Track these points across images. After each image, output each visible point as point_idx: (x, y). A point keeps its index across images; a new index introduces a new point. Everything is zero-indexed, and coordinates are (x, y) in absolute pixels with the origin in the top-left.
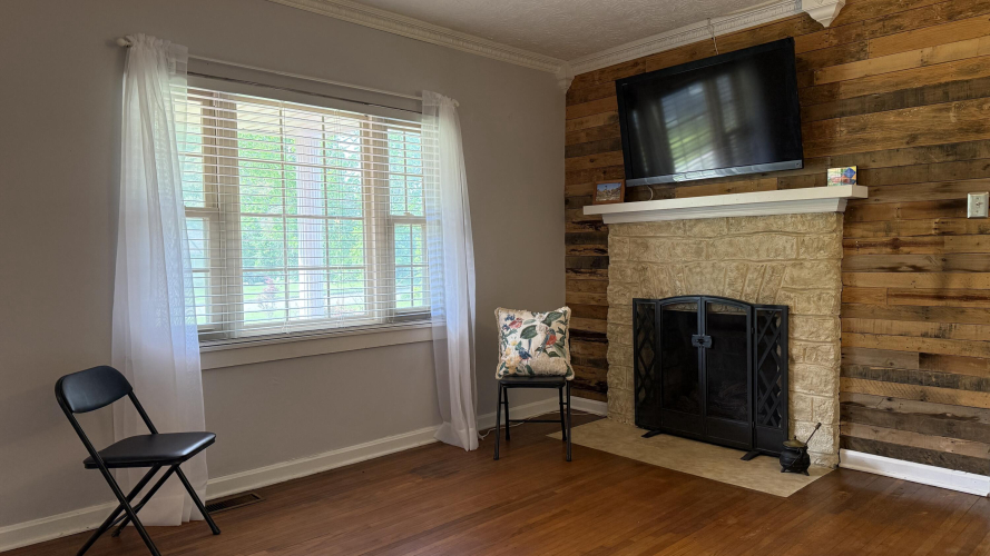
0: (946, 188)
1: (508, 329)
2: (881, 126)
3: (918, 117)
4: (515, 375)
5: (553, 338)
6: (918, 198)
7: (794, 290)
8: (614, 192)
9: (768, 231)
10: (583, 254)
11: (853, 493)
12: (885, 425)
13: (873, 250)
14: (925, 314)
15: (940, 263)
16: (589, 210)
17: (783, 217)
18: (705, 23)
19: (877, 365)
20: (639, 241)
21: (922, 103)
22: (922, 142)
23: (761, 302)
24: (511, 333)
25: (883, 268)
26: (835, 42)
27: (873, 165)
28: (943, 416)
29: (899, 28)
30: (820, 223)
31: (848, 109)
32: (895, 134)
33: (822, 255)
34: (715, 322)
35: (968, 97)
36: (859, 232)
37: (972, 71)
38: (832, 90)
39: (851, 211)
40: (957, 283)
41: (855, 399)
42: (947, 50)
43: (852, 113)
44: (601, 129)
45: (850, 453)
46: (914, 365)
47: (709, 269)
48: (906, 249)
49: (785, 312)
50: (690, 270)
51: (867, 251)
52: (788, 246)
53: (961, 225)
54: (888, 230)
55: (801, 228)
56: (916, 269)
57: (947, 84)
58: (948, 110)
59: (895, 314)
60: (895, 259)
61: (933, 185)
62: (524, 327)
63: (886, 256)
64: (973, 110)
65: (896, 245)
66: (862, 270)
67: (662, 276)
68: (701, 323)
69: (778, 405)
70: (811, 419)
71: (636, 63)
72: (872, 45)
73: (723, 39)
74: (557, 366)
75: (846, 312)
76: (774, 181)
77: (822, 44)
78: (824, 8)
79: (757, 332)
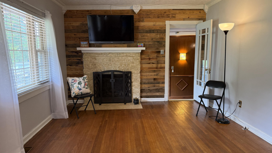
0: (157, 49)
1: (73, 83)
2: (147, 36)
3: (153, 35)
4: (77, 95)
5: (86, 84)
6: (153, 50)
7: (132, 68)
8: (86, 44)
9: (126, 56)
10: (73, 61)
12: (148, 92)
13: (146, 60)
14: (154, 71)
15: (157, 62)
16: (78, 49)
17: (130, 53)
18: (110, 6)
19: (146, 81)
20: (93, 57)
21: (154, 33)
22: (154, 40)
23: (125, 71)
24: (74, 84)
25: (147, 63)
26: (138, 17)
27: (146, 44)
28: (157, 89)
29: (149, 17)
30: (137, 55)
31: (141, 32)
32: (149, 38)
33: (138, 61)
34: (115, 76)
35: (161, 33)
36: (143, 56)
37: (161, 28)
38: (138, 27)
39: (142, 51)
40: (159, 66)
41: (143, 88)
42: (158, 23)
43: (142, 33)
44: (77, 26)
45: (142, 99)
46: (153, 81)
47: (113, 64)
48: (151, 60)
49: (130, 73)
50: (108, 64)
51: (145, 60)
52: (131, 59)
53: (160, 56)
54: (148, 56)
55: (134, 56)
56: (153, 63)
57: (158, 30)
58: (158, 35)
59: (150, 72)
60: (149, 62)
61: (156, 48)
62: (78, 82)
63: (148, 61)
64: (162, 35)
65: (150, 59)
66: (144, 64)
67: (100, 66)
68: (112, 76)
69: (129, 92)
70: (136, 94)
71: (88, 11)
72: (145, 19)
73: (112, 10)
74: (88, 91)
75: (141, 72)
76: (126, 45)
77: (135, 17)
78: (137, 10)
79: (125, 77)
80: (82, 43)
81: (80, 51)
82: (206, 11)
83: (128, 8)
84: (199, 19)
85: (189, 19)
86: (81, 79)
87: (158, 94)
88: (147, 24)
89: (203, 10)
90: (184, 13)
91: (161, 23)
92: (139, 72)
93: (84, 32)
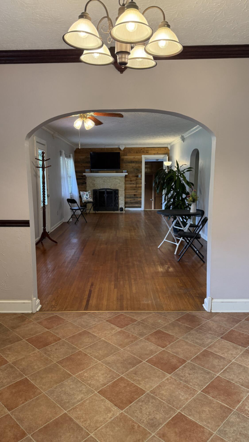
0: (136, 174)
2: (129, 165)
3: (133, 165)
4: (86, 202)
5: (90, 196)
6: (133, 175)
7: (119, 187)
8: (89, 171)
9: (115, 179)
10: (80, 182)
11: (127, 213)
12: (130, 204)
14: (134, 189)
15: (136, 183)
16: (84, 174)
17: (117, 177)
19: (129, 196)
20: (93, 180)
21: (134, 163)
22: (134, 168)
23: (114, 189)
24: (84, 195)
25: (130, 184)
26: (123, 153)
27: (128, 170)
28: (136, 202)
29: (131, 153)
30: (122, 178)
31: (125, 162)
32: (131, 167)
33: (123, 182)
34: (108, 192)
35: (139, 163)
36: (127, 179)
37: (139, 160)
38: (123, 159)
39: (126, 176)
40: (138, 185)
41: (126, 201)
42: (136, 157)
45: (126, 209)
46: (133, 196)
47: (106, 184)
49: (118, 190)
50: (103, 184)
51: (128, 182)
52: (118, 181)
53: (138, 179)
54: (130, 179)
55: (120, 179)
56: (133, 184)
57: (136, 161)
58: (136, 164)
59: (131, 190)
64: (139, 165)
65: (131, 181)
66: (127, 184)
67: (98, 186)
68: (106, 193)
69: (117, 203)
70: (121, 204)
71: (90, 149)
72: (128, 154)
73: (106, 148)
74: (91, 200)
75: (125, 190)
76: (115, 171)
77: (121, 153)
78: (122, 148)
79: (114, 193)
80: (86, 170)
81: (85, 176)
82: (169, 148)
83: (117, 147)
84: (165, 154)
85: (158, 154)
86: (87, 193)
87: (137, 205)
88: (129, 157)
89: (167, 147)
90: (154, 150)
91: (139, 157)
92: (123, 189)
93: (87, 162)
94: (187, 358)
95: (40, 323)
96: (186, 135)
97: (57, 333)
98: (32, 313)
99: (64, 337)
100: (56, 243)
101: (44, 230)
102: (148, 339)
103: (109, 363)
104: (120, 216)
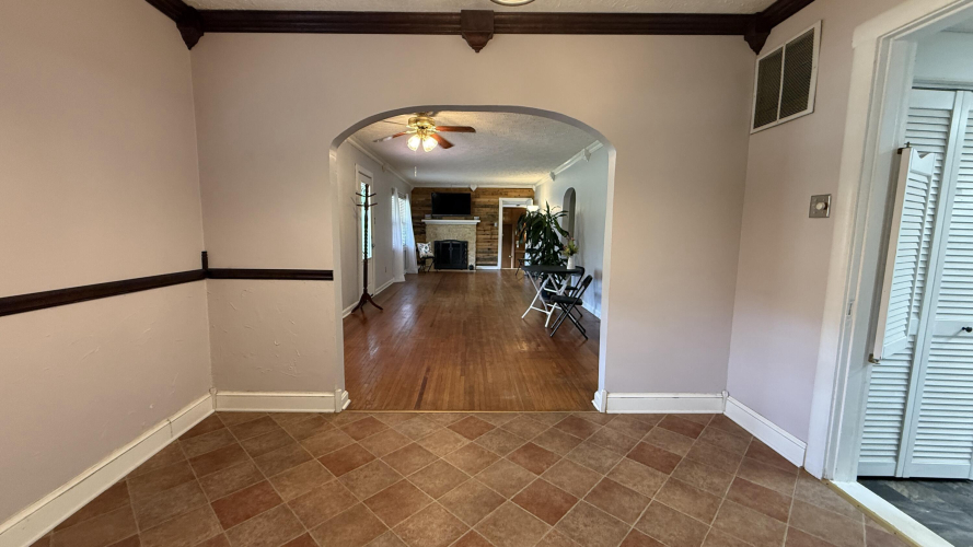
0: (492, 222)
1: (421, 247)
2: (482, 211)
3: (488, 210)
4: (424, 257)
5: (430, 249)
6: (488, 223)
7: (468, 239)
8: (429, 217)
9: (463, 227)
11: (480, 273)
12: (483, 261)
13: (481, 231)
14: (489, 242)
15: (491, 234)
16: (423, 221)
17: (466, 225)
18: (450, 184)
19: (481, 251)
20: (434, 228)
21: (488, 208)
22: (489, 214)
23: (462, 241)
25: (482, 235)
26: (475, 194)
27: (481, 217)
28: (491, 258)
29: (485, 195)
30: (473, 226)
32: (484, 212)
33: (474, 232)
34: (453, 245)
36: (479, 228)
37: (495, 204)
38: (474, 203)
39: (478, 225)
40: (493, 237)
41: (478, 257)
42: (492, 200)
43: (478, 207)
44: (422, 201)
45: (478, 267)
46: (487, 250)
47: (452, 235)
48: (486, 231)
49: (467, 242)
50: (448, 235)
52: (468, 230)
53: (494, 228)
54: (483, 228)
55: (470, 227)
56: (488, 235)
57: (492, 205)
58: (492, 209)
59: (484, 242)
61: (490, 221)
62: (425, 247)
63: (483, 232)
64: (495, 208)
65: (484, 230)
66: (479, 235)
67: (441, 236)
68: (451, 246)
69: (466, 259)
70: (472, 261)
71: (432, 188)
72: (481, 196)
73: (453, 188)
74: (432, 254)
75: (477, 242)
76: (463, 218)
77: (472, 194)
78: (474, 188)
79: (462, 247)
80: (426, 216)
81: (424, 223)
82: (534, 190)
83: (466, 189)
84: (529, 197)
85: (519, 197)
86: (427, 245)
87: (491, 263)
88: (483, 200)
89: (532, 189)
90: (515, 192)
91: (495, 200)
92: (475, 242)
93: (428, 206)
94: (578, 493)
95: (345, 429)
96: (557, 172)
97: (370, 448)
98: (335, 414)
99: (380, 454)
100: (381, 309)
101: (365, 291)
102: (513, 459)
103: (451, 504)
104: (470, 276)
